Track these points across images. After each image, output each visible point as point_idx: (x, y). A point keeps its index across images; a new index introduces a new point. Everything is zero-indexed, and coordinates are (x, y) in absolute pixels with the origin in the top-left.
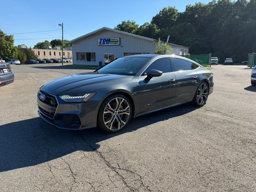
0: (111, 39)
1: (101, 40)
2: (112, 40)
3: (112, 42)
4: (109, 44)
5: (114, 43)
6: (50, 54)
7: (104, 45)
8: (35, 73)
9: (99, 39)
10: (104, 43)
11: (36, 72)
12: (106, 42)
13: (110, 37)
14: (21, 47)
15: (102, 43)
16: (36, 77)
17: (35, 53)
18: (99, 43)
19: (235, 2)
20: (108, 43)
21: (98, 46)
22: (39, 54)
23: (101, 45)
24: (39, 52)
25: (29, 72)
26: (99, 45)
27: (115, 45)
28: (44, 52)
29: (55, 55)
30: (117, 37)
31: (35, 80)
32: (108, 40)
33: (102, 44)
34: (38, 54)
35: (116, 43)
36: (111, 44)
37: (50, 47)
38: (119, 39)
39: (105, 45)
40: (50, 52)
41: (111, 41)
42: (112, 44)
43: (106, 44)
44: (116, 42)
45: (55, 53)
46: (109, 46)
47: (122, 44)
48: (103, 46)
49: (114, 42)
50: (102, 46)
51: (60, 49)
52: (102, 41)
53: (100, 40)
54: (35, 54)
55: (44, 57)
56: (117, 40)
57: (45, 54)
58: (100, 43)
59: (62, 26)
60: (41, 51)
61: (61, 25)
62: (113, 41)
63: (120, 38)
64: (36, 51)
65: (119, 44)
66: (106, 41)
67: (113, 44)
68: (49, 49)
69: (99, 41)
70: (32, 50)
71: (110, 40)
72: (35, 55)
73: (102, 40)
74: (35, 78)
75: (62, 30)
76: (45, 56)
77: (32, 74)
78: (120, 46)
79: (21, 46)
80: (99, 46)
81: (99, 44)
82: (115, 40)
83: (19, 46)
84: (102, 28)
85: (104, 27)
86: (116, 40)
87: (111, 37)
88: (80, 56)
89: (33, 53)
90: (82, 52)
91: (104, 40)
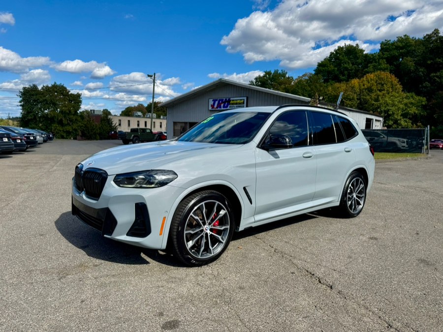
0: (231, 99)
1: (214, 101)
2: (233, 100)
3: (233, 104)
6: (138, 125)
7: (219, 109)
9: (212, 100)
10: (219, 106)
12: (222, 105)
13: (230, 96)
14: (94, 112)
15: (216, 106)
20: (227, 107)
21: (209, 111)
22: (120, 125)
23: (215, 110)
24: (120, 120)
26: (211, 110)
28: (129, 121)
29: (146, 126)
30: (242, 96)
32: (226, 101)
33: (217, 108)
34: (117, 124)
35: (240, 107)
36: (231, 107)
37: (140, 114)
38: (245, 98)
40: (138, 122)
41: (231, 102)
43: (222, 109)
44: (240, 104)
45: (146, 122)
48: (218, 111)
49: (236, 104)
50: (216, 112)
51: (155, 117)
52: (217, 103)
54: (114, 123)
55: (128, 129)
56: (242, 101)
57: (129, 125)
58: (213, 106)
59: (153, 77)
60: (125, 120)
61: (151, 76)
62: (235, 102)
63: (247, 98)
66: (223, 102)
68: (139, 116)
69: (211, 102)
70: (109, 117)
71: (229, 100)
72: (113, 125)
73: (217, 100)
79: (94, 110)
80: (211, 112)
81: (210, 108)
82: (238, 101)
83: (91, 110)
84: (218, 81)
86: (240, 100)
87: (232, 96)
88: (178, 127)
89: (110, 122)
90: (183, 121)
91: (219, 100)
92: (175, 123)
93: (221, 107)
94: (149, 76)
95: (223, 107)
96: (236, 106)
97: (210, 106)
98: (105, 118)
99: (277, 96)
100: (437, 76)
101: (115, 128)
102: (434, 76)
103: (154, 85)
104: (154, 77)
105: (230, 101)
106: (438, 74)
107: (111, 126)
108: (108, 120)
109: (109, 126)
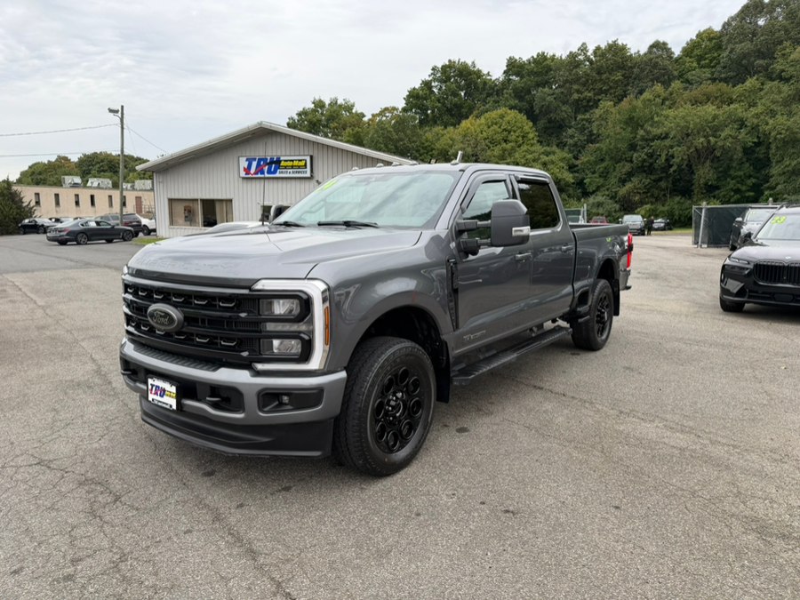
0: (282, 158)
1: (250, 161)
2: (285, 161)
3: (286, 167)
4: (277, 175)
5: (293, 172)
6: (77, 203)
7: (259, 175)
8: (29, 274)
9: (245, 159)
10: (260, 170)
11: (33, 271)
12: (266, 169)
13: (279, 154)
15: (253, 170)
16: (37, 292)
17: (24, 200)
18: (245, 169)
19: (642, 53)
20: (275, 172)
21: (241, 179)
22: (38, 203)
23: (252, 178)
24: (37, 195)
25: (7, 272)
26: (243, 178)
27: (295, 178)
28: (57, 196)
29: (93, 203)
30: (302, 153)
31: (35, 303)
32: (272, 162)
33: (256, 173)
34: (33, 203)
35: (299, 172)
36: (282, 172)
37: (78, 180)
38: (308, 159)
39: (265, 178)
40: (77, 196)
41: (283, 164)
42: (288, 175)
43: (267, 175)
44: (299, 167)
45: (92, 197)
46: (275, 181)
47: (318, 175)
48: (258, 181)
49: (292, 167)
50: (254, 181)
51: (110, 186)
52: (254, 164)
53: (247, 160)
54: (26, 201)
55: (57, 211)
56: (302, 163)
57: (57, 203)
58: (247, 170)
59: (119, 114)
60: (47, 193)
61: (117, 112)
62: (290, 164)
63: (311, 157)
64: (28, 194)
65: (308, 175)
66: (268, 164)
67: (290, 173)
68: (75, 185)
69: (244, 164)
70: (14, 188)
71: (278, 161)
72: (24, 205)
73: (255, 159)
74: (32, 296)
75: (120, 129)
76: (58, 209)
77: (18, 279)
78: (313, 182)
80: (245, 181)
81: (243, 174)
82: (296, 163)
85: (259, 121)
86: (301, 160)
87: (284, 154)
88: (180, 209)
89: (17, 199)
90: (189, 197)
91: (260, 160)
92: (171, 201)
93: (263, 173)
94: (111, 111)
95: (268, 173)
96: (291, 170)
97: (242, 169)
98: (5, 192)
99: (362, 155)
100: (587, 120)
101: (30, 213)
102: (583, 120)
103: (122, 128)
104: (122, 114)
105: (280, 161)
106: (587, 116)
107: (20, 207)
108: (11, 193)
109: (14, 206)
